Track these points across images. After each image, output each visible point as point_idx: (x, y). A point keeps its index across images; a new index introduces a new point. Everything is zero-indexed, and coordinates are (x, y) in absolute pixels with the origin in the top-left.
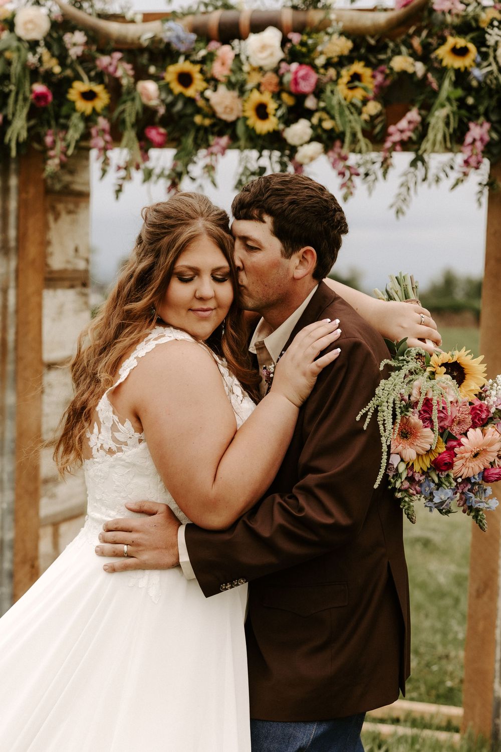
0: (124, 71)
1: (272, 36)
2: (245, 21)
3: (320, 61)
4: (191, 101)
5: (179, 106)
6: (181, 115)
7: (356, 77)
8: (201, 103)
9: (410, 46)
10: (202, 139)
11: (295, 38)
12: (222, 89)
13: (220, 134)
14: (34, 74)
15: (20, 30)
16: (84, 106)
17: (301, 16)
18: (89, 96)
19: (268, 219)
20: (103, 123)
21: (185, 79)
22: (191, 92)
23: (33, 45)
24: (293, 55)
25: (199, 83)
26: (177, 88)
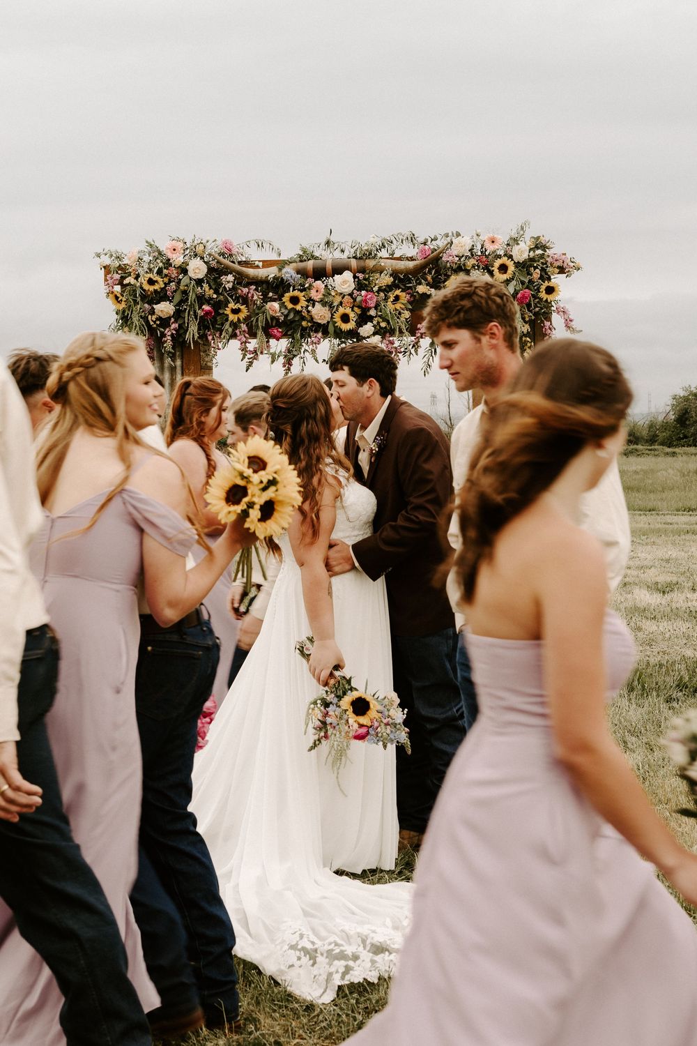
0: (257, 297)
1: (348, 275)
2: (329, 266)
3: (376, 289)
4: (298, 313)
5: (291, 316)
6: (292, 321)
7: (397, 298)
8: (305, 313)
9: (426, 280)
10: (305, 333)
11: (361, 276)
12: (318, 306)
13: (316, 331)
14: (201, 299)
15: (191, 274)
16: (232, 317)
17: (362, 263)
18: (236, 311)
19: (346, 368)
20: (244, 327)
21: (295, 300)
22: (298, 308)
23: (199, 282)
24: (360, 286)
25: (303, 303)
26: (290, 306)
